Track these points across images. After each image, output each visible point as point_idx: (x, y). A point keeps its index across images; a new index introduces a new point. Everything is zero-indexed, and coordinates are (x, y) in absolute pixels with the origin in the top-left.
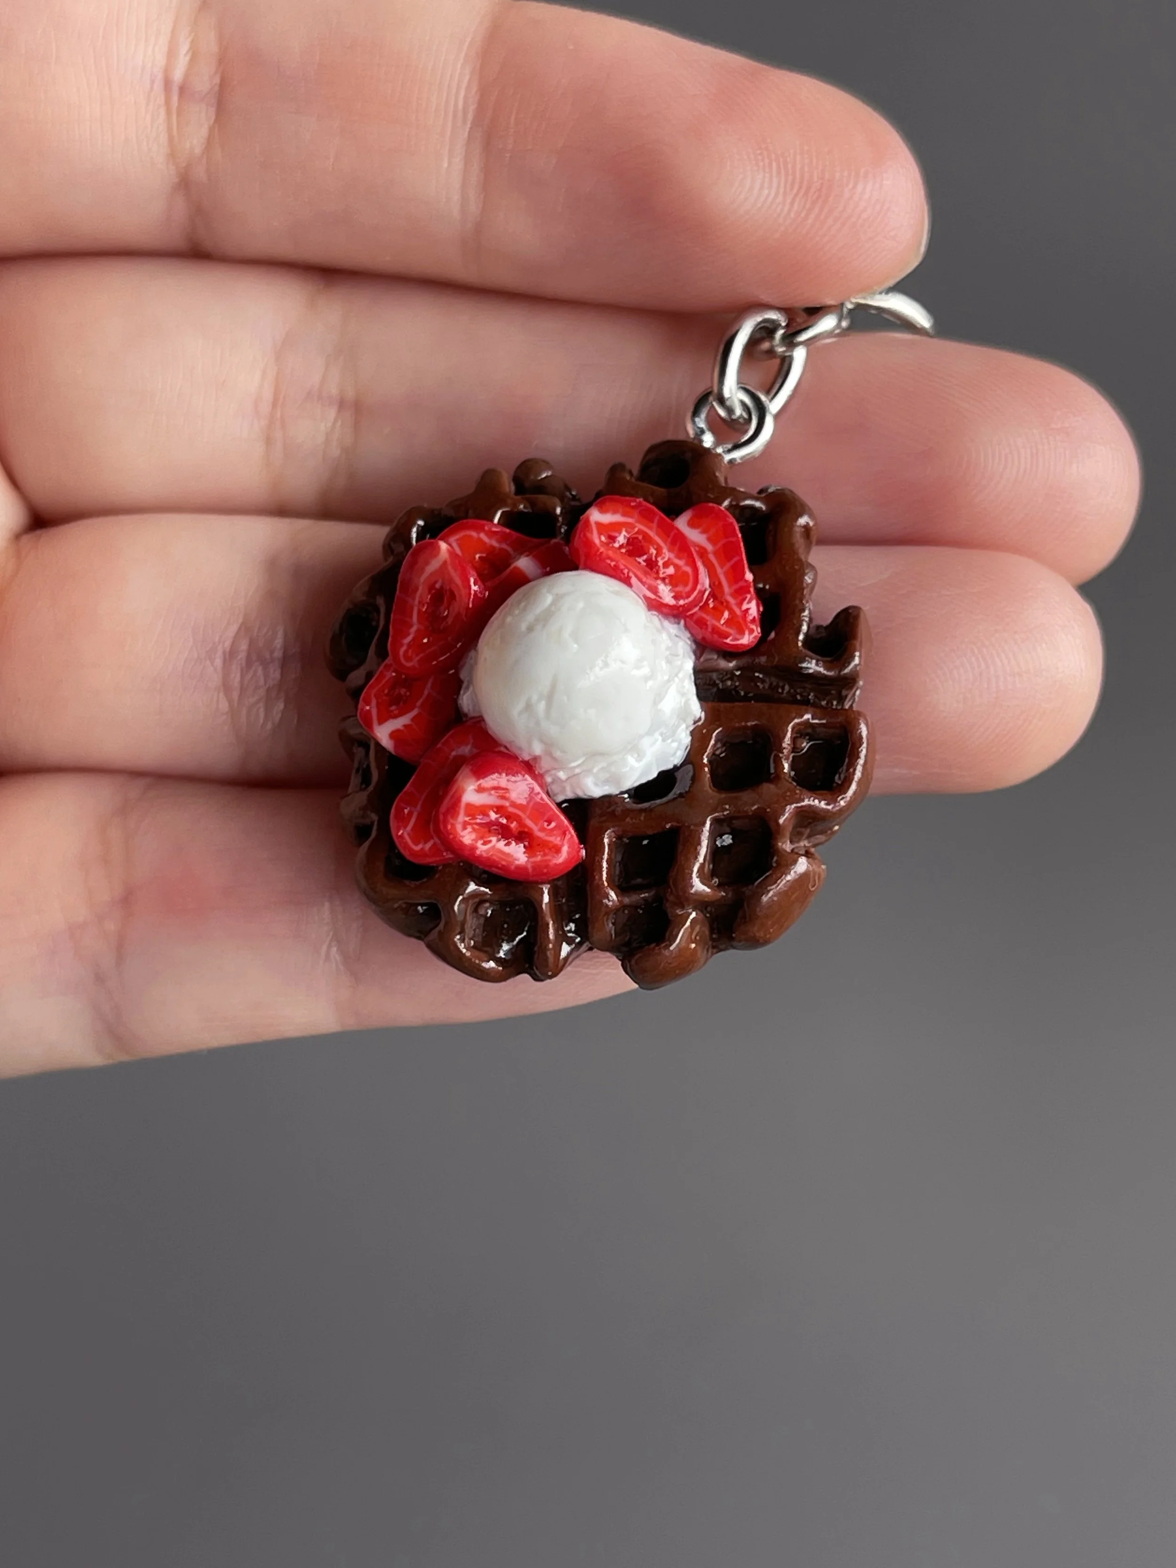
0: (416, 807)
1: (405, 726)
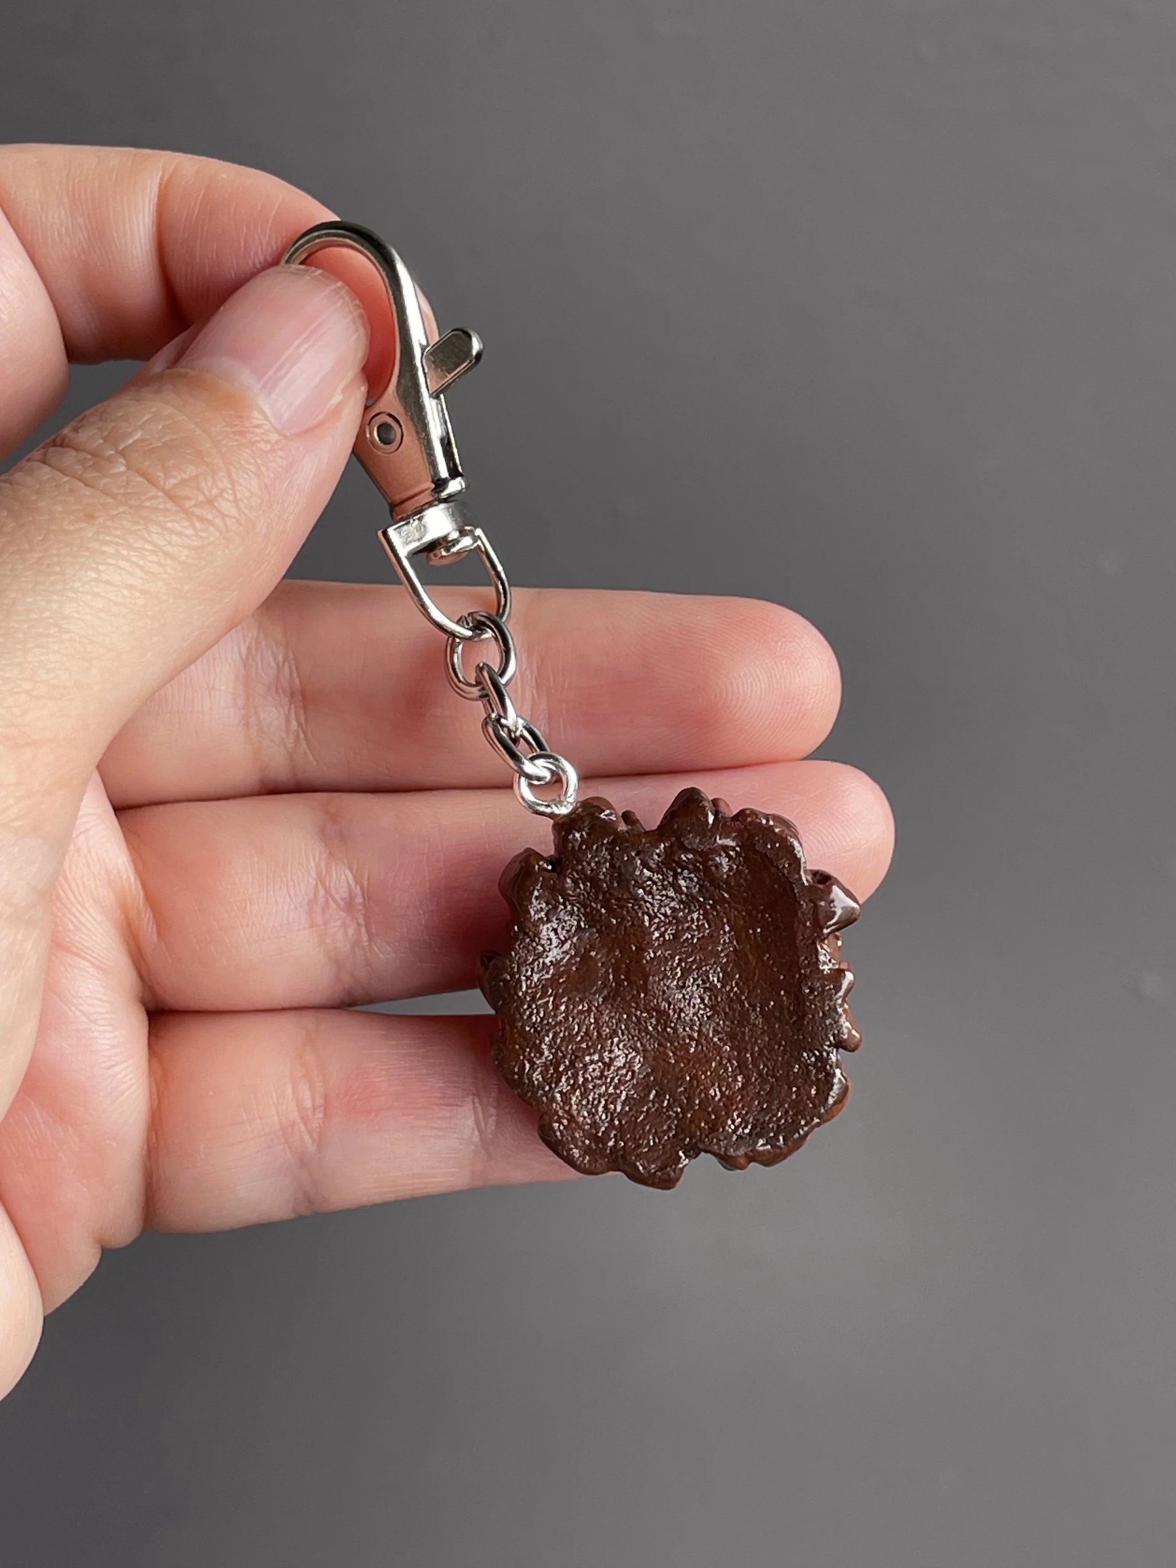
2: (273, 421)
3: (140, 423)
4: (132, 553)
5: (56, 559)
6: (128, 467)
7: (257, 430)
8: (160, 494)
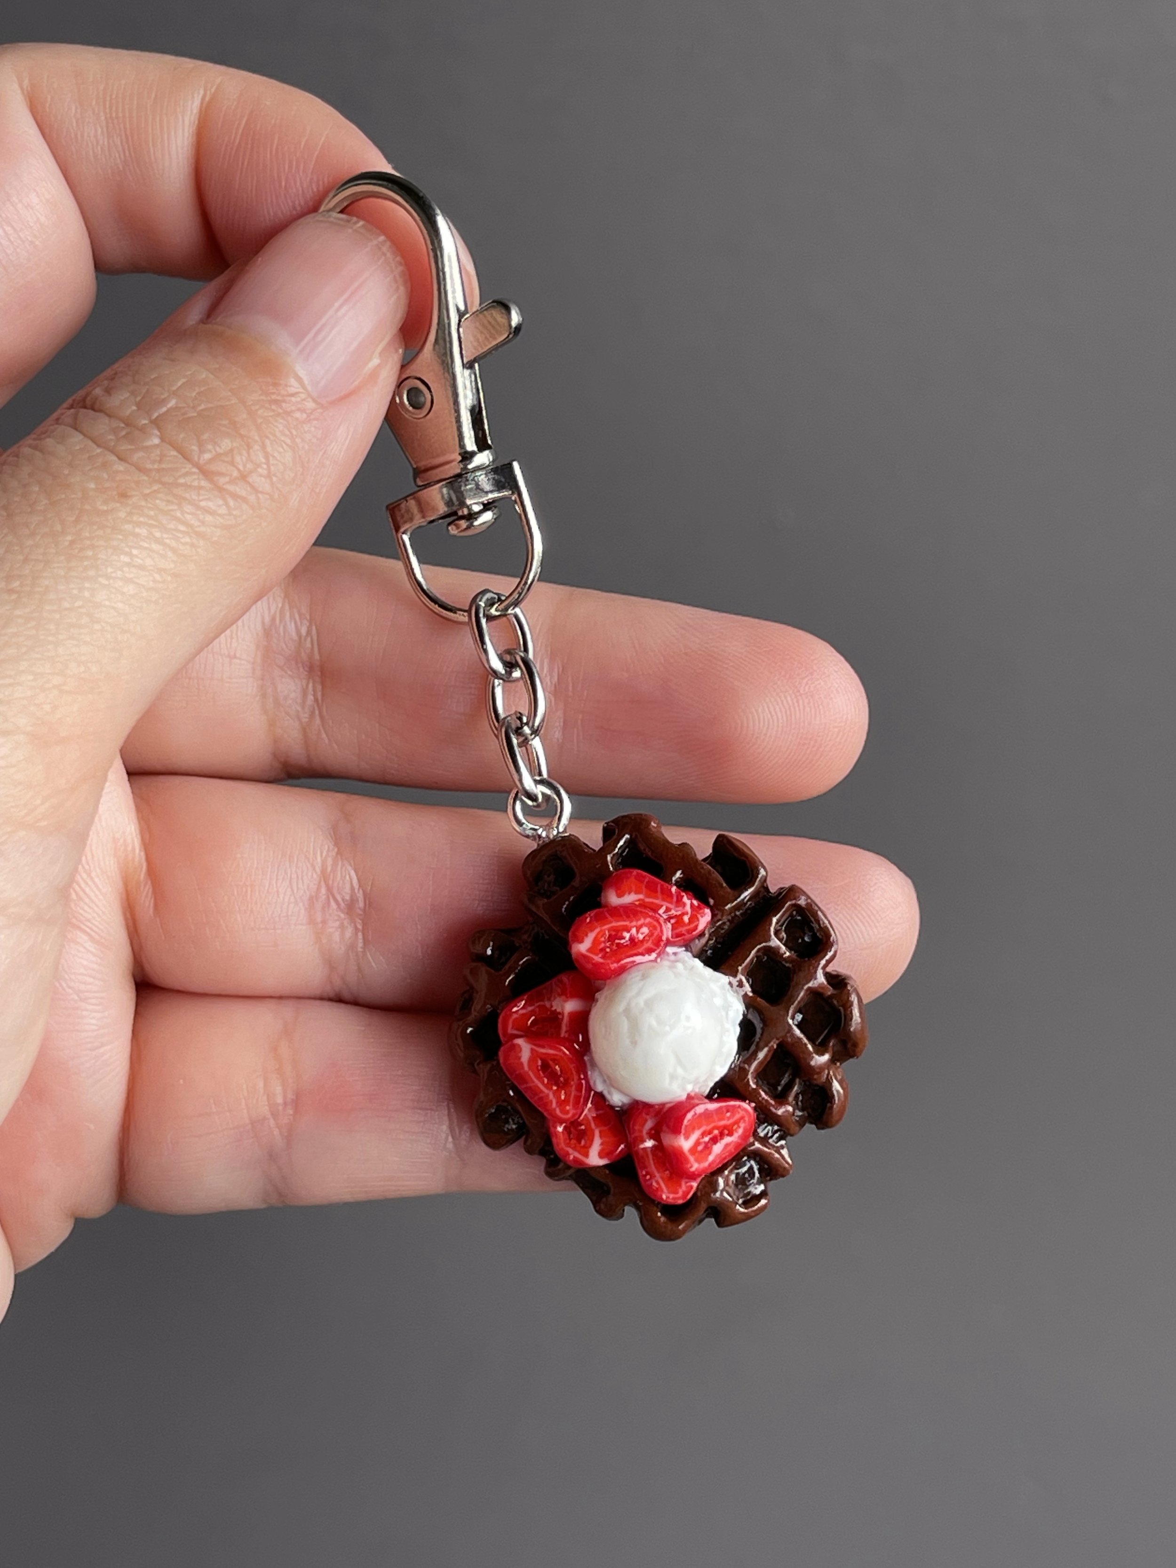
0: (655, 1176)
1: (602, 1144)
2: (309, 388)
3: (175, 388)
4: (165, 536)
5: (88, 542)
6: (162, 439)
7: (293, 399)
8: (195, 470)
